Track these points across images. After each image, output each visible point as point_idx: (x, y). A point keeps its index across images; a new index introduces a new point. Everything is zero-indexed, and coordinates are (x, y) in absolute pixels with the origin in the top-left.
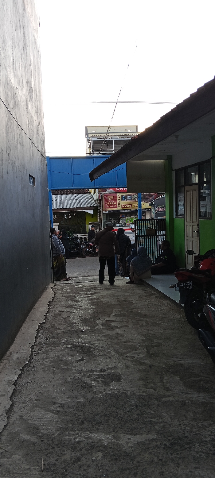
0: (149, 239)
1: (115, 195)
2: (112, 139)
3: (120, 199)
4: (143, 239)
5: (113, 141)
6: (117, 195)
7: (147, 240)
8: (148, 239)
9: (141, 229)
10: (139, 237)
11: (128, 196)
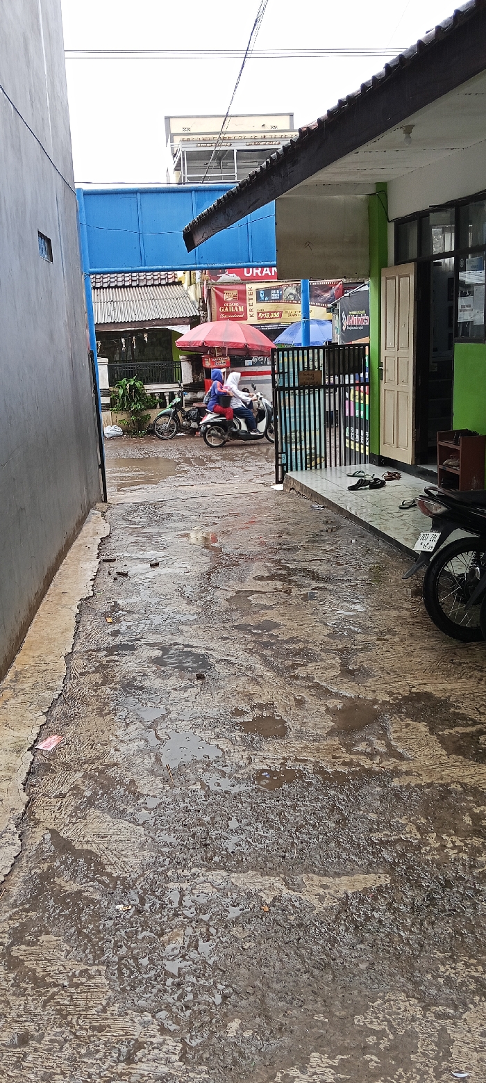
0: (307, 397)
1: (241, 288)
2: (231, 148)
3: (254, 297)
4: (292, 397)
5: (235, 152)
6: (247, 289)
7: (302, 397)
8: (304, 395)
9: (286, 370)
10: (282, 392)
11: (273, 289)
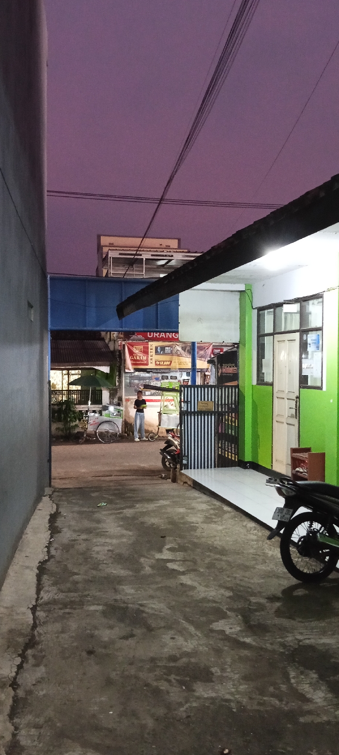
2: (141, 257)
3: (154, 351)
5: (144, 259)
6: (149, 346)
11: (167, 347)
